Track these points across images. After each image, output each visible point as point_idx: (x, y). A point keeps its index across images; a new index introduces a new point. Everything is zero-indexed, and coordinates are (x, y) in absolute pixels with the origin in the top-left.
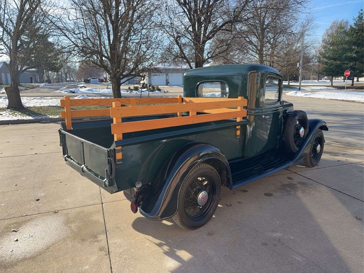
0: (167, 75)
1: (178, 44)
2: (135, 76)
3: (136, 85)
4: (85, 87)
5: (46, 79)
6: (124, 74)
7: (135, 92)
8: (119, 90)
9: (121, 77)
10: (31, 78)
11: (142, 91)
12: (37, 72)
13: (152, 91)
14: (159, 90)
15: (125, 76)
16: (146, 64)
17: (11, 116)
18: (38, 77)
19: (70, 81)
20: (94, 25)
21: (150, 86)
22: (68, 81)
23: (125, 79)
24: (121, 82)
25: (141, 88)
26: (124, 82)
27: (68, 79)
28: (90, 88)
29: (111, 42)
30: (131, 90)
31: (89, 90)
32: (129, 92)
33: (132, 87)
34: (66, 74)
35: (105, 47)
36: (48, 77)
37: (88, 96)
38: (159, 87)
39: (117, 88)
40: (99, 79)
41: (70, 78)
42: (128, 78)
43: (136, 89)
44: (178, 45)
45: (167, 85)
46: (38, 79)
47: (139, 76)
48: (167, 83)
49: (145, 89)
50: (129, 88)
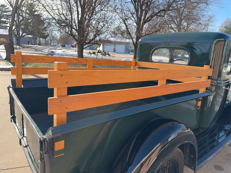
0: (115, 45)
1: (125, 23)
2: (94, 44)
3: (94, 51)
4: (61, 50)
5: (38, 42)
6: (86, 42)
7: (93, 55)
8: (82, 52)
9: (84, 44)
10: (29, 42)
11: (97, 55)
12: (33, 38)
13: (104, 55)
14: (109, 55)
15: (87, 44)
16: (102, 36)
17: (6, 65)
18: (33, 41)
19: (53, 45)
20: (68, 6)
21: (103, 52)
22: (52, 45)
23: (87, 45)
24: (84, 47)
25: (97, 53)
26: (86, 47)
27: (52, 44)
28: (64, 51)
29: (79, 19)
30: (91, 54)
31: (63, 52)
32: (89, 55)
33: (91, 51)
34: (51, 41)
35: (75, 23)
36: (40, 41)
37: (62, 55)
38: (109, 53)
39: (81, 51)
40: (71, 45)
41: (53, 44)
42: (89, 45)
43: (94, 53)
44: (125, 25)
45: (114, 52)
46: (33, 43)
47: (97, 44)
48: (115, 51)
49: (100, 54)
50: (90, 52)
